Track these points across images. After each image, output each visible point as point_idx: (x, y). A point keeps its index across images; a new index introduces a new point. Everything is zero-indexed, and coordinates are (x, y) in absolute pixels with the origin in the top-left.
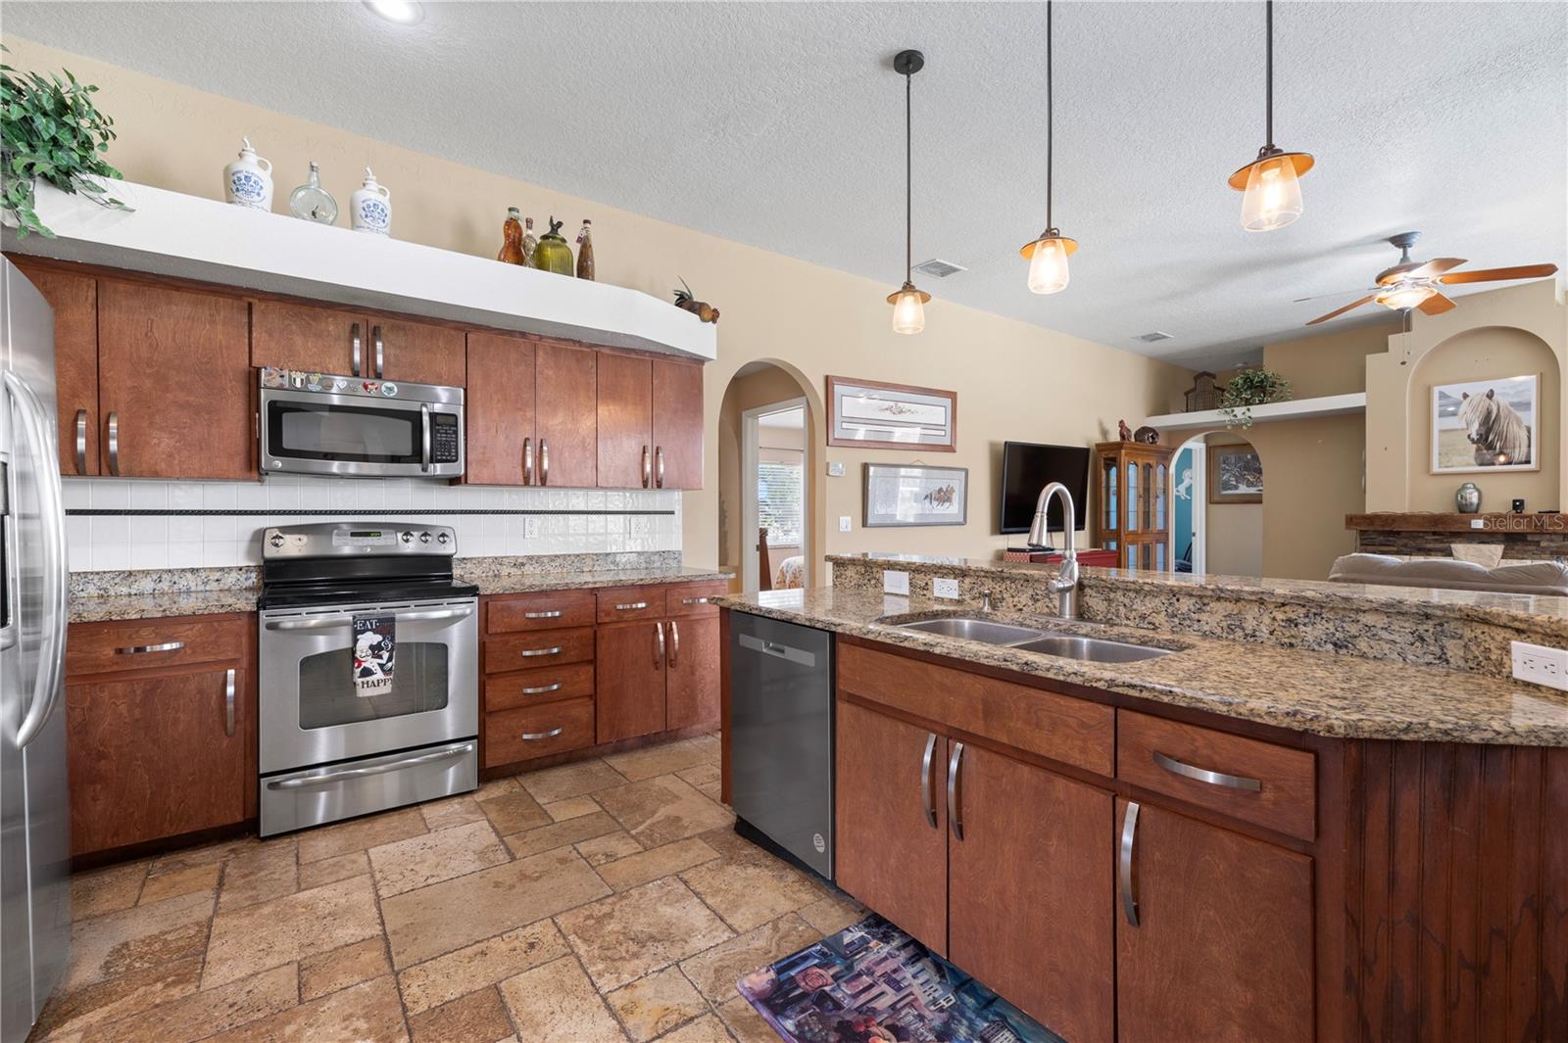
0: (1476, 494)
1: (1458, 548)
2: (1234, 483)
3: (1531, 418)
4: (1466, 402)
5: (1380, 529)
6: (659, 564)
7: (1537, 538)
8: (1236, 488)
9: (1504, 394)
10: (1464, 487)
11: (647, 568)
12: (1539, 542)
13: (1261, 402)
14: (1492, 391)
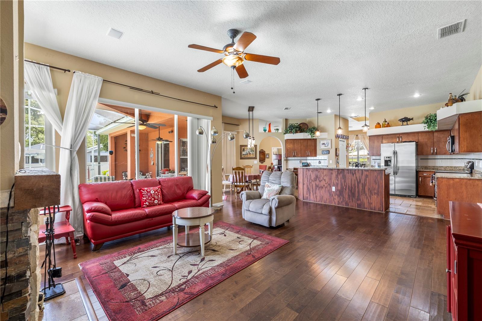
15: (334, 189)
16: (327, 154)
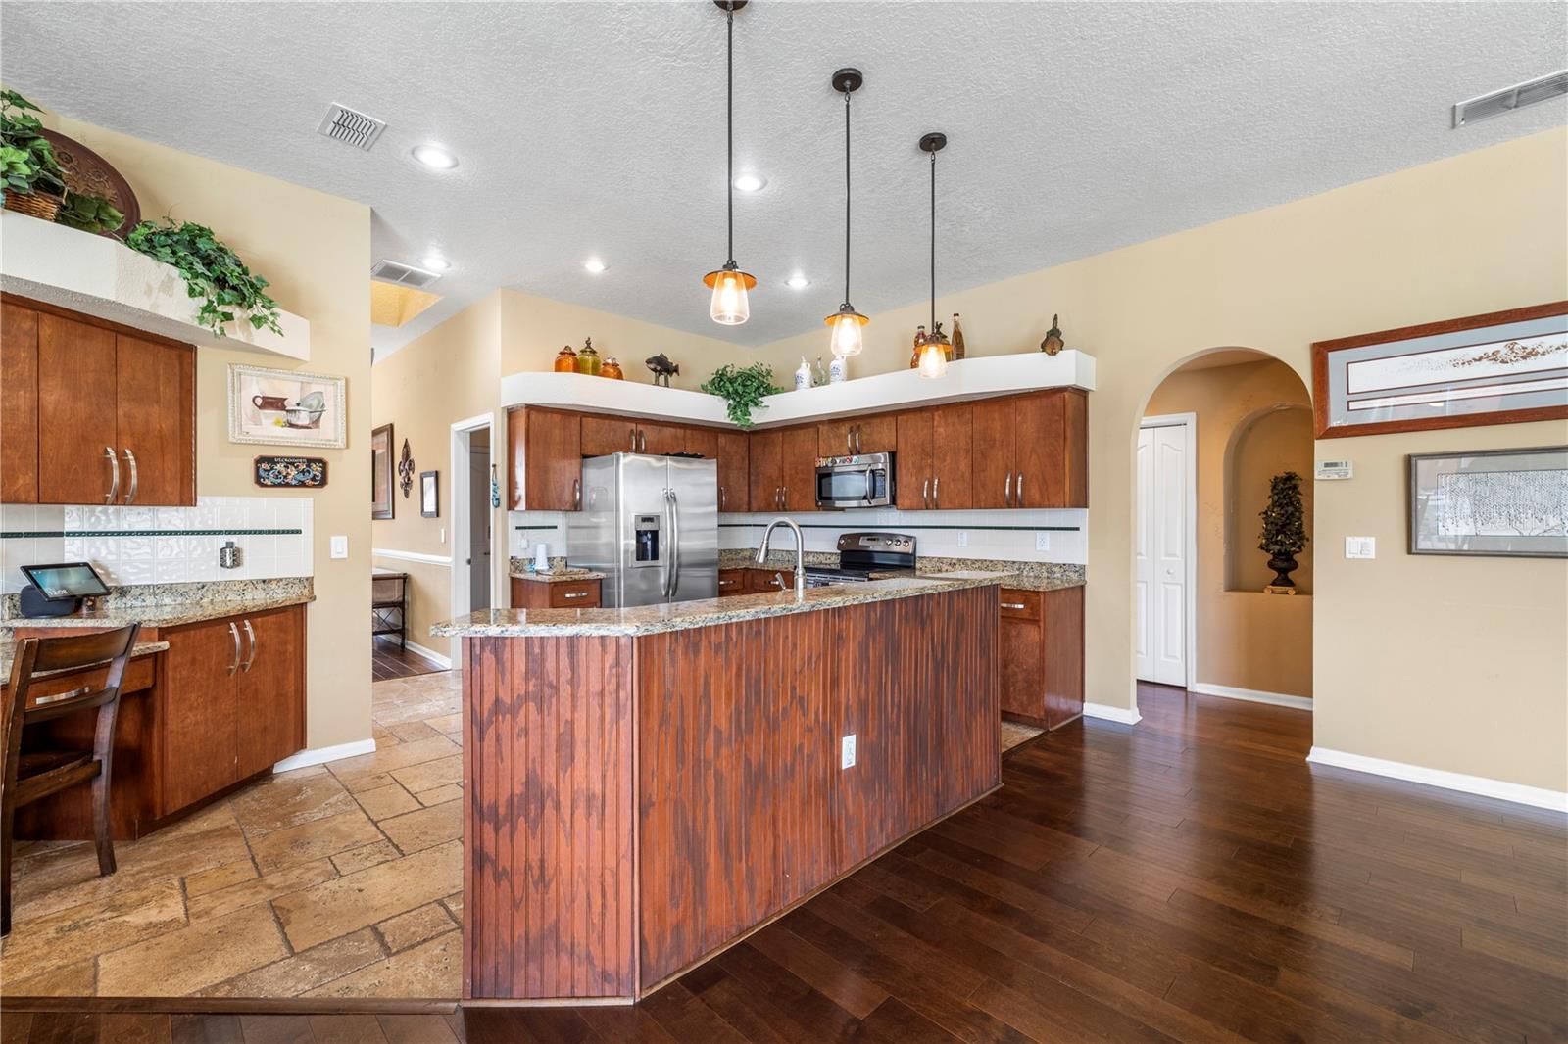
6: (1059, 575)
11: (1048, 578)
15: (848, 750)
16: (302, 484)
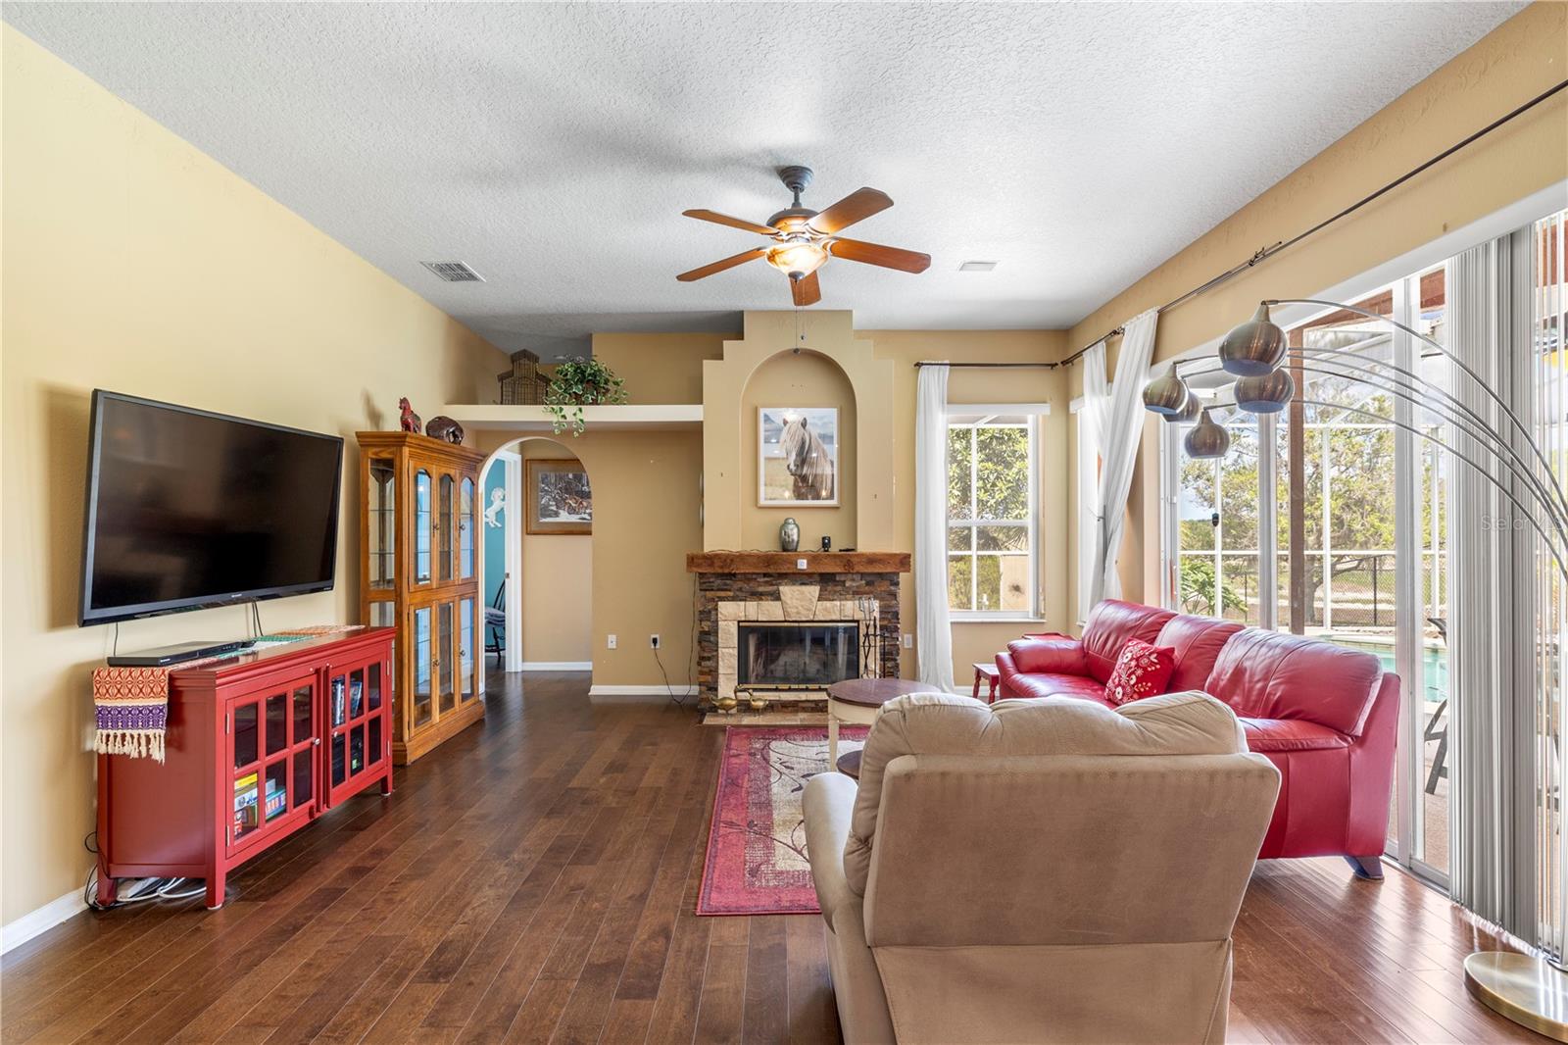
0: (795, 531)
1: (787, 591)
2: (554, 508)
3: (833, 450)
4: (786, 428)
5: (720, 571)
7: (843, 579)
8: (557, 514)
9: (816, 425)
10: (786, 523)
12: (844, 581)
13: (595, 402)
14: (805, 419)
